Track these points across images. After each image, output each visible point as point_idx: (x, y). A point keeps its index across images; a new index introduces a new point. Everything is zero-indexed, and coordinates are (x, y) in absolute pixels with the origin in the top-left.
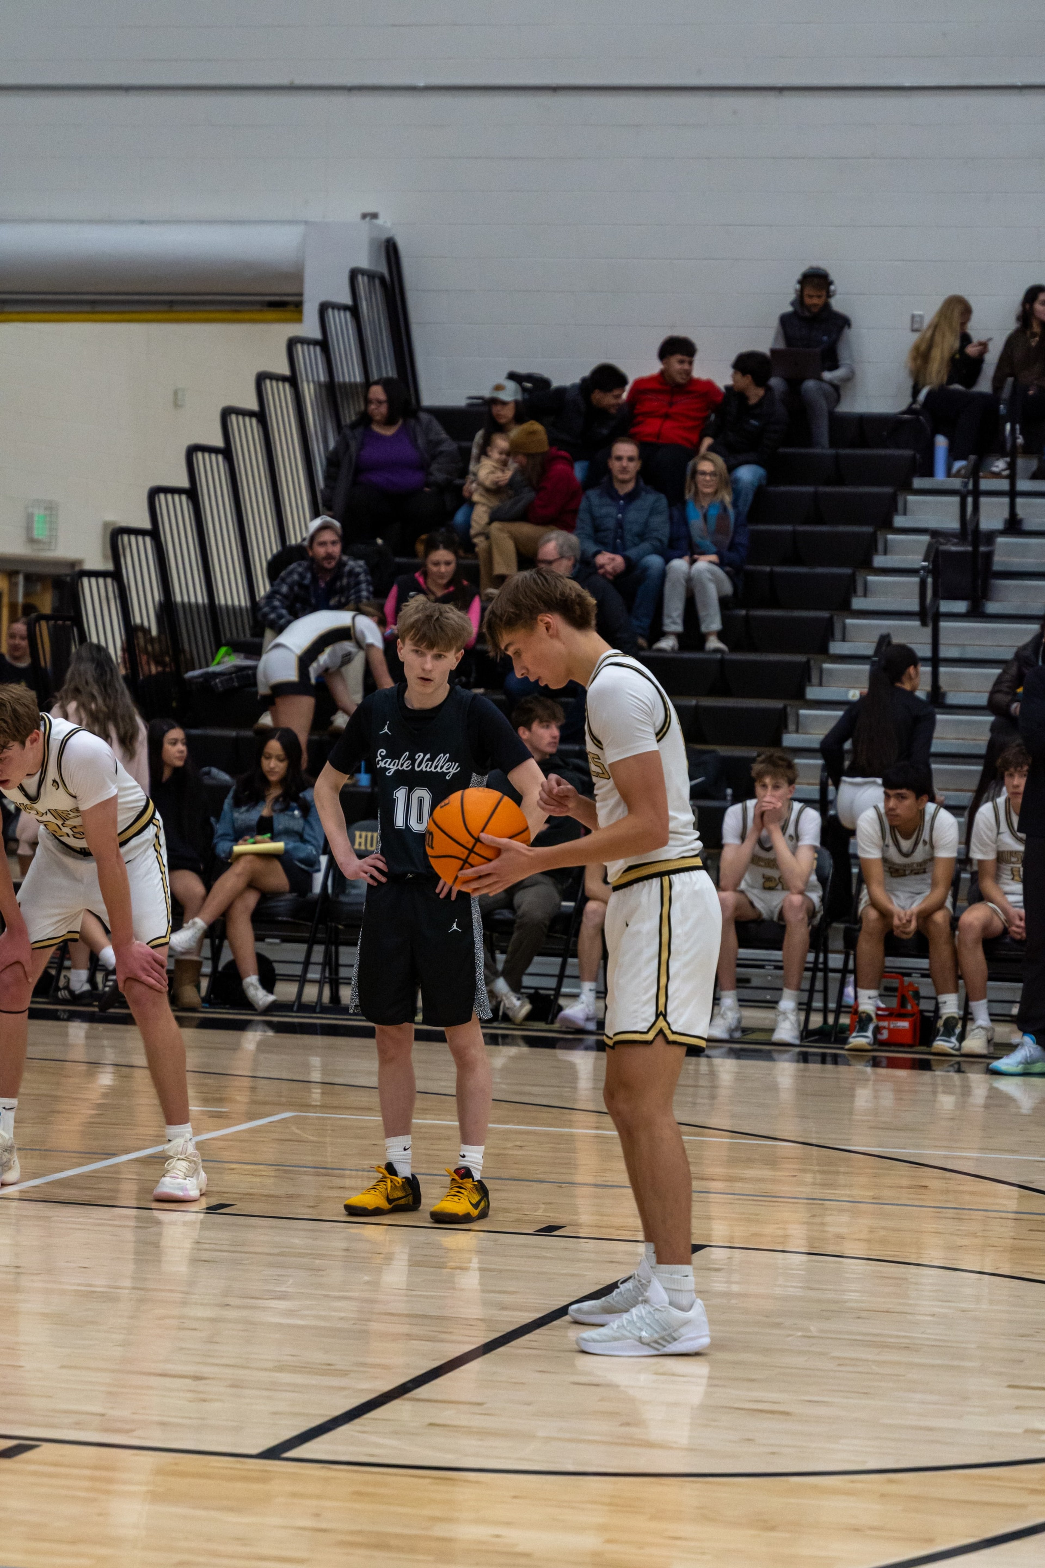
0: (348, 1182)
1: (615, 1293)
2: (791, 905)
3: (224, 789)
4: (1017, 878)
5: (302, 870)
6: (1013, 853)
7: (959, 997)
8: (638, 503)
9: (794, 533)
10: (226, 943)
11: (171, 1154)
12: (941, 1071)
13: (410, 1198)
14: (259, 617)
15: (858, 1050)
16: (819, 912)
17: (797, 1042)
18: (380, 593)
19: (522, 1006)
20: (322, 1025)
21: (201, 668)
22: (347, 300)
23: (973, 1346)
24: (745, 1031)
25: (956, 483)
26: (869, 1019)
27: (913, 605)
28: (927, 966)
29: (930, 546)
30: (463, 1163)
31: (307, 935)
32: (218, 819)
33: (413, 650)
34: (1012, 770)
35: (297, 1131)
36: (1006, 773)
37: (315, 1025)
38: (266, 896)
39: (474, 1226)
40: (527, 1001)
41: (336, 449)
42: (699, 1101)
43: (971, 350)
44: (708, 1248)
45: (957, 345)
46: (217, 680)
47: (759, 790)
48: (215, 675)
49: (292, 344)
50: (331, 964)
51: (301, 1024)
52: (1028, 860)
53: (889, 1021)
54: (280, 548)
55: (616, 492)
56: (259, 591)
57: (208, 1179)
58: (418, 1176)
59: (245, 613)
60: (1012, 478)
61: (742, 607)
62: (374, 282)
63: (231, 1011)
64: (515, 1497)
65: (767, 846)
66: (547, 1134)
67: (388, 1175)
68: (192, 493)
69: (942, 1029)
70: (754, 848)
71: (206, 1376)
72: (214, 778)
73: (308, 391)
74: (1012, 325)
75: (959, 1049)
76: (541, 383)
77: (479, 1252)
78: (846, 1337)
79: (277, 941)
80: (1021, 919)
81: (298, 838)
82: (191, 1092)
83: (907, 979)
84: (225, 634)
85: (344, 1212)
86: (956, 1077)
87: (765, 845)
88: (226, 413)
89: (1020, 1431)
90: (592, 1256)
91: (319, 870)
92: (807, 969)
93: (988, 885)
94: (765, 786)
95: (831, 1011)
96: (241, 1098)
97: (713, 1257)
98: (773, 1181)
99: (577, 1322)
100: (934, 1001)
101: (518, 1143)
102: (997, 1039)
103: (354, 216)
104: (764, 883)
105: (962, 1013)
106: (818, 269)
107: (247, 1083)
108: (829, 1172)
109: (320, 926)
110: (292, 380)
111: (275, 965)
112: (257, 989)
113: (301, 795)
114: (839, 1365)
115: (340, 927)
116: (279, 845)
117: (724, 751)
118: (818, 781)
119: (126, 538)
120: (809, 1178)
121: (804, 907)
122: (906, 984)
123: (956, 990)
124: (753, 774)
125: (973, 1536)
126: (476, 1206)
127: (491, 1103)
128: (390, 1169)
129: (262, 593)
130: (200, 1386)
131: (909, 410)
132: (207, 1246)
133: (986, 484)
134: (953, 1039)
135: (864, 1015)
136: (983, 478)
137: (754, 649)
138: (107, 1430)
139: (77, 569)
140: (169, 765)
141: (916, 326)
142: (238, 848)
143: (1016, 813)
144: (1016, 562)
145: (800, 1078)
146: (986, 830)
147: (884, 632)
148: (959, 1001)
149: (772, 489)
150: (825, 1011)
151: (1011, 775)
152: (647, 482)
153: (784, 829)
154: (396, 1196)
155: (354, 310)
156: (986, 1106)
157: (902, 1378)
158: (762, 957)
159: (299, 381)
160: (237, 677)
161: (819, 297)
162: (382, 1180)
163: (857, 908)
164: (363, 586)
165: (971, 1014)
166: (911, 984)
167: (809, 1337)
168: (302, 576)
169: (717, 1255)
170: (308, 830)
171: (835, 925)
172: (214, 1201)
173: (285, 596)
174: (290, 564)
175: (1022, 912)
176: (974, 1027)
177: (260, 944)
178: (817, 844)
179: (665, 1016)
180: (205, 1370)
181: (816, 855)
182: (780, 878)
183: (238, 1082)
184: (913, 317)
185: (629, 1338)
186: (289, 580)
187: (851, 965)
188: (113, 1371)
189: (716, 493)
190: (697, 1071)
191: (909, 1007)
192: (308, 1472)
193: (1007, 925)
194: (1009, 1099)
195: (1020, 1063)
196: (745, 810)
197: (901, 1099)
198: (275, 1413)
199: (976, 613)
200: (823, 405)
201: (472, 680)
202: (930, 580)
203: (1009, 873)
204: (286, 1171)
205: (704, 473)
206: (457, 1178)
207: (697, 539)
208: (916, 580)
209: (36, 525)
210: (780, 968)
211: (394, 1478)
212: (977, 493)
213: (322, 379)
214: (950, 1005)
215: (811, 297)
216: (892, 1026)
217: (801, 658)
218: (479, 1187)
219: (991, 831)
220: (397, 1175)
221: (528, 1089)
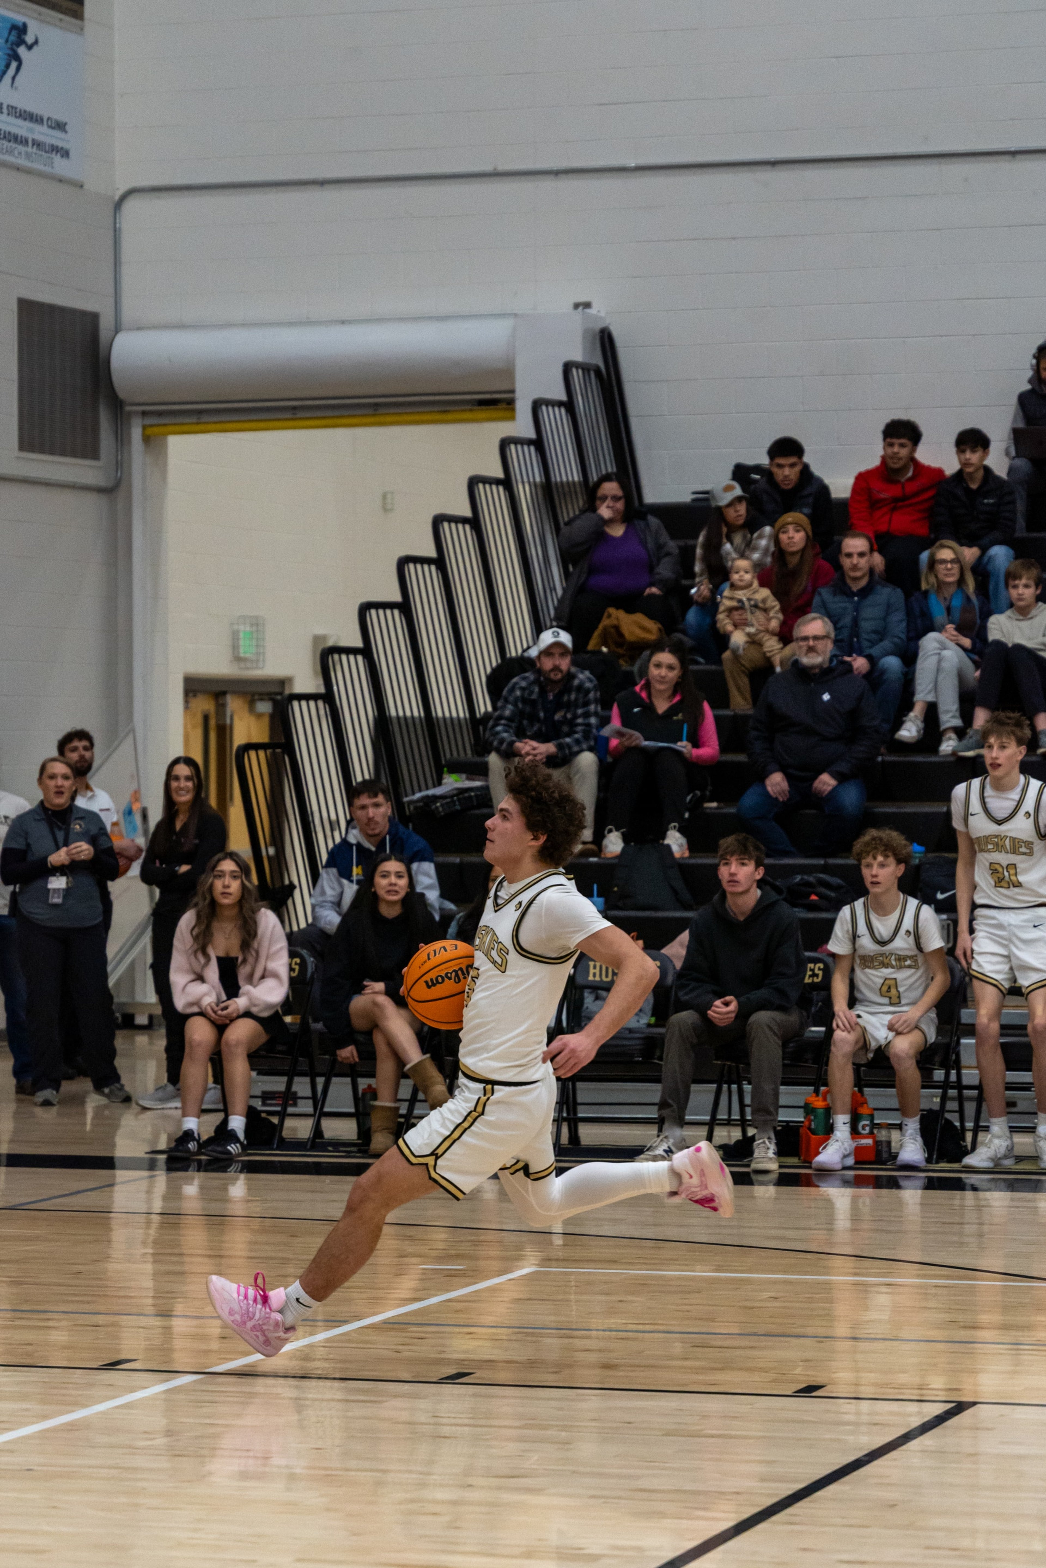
0: (594, 1344)
8: (872, 599)
21: (420, 790)
22: (561, 396)
42: (967, 1240)
44: (979, 1405)
46: (438, 804)
48: (436, 798)
49: (504, 444)
50: (569, 1103)
54: (499, 660)
55: (850, 588)
56: (478, 706)
59: (464, 727)
62: (589, 376)
68: (405, 607)
73: (524, 493)
84: (445, 756)
88: (438, 521)
90: (853, 1418)
97: (984, 1415)
101: (773, 1294)
103: (566, 306)
110: (506, 483)
119: (336, 656)
129: (483, 709)
139: (287, 691)
155: (569, 406)
159: (514, 484)
160: (459, 800)
164: (592, 699)
172: (452, 1370)
174: (512, 677)
189: (958, 582)
190: (962, 1207)
201: (708, 792)
204: (527, 1334)
205: (944, 561)
209: (242, 643)
213: (538, 479)
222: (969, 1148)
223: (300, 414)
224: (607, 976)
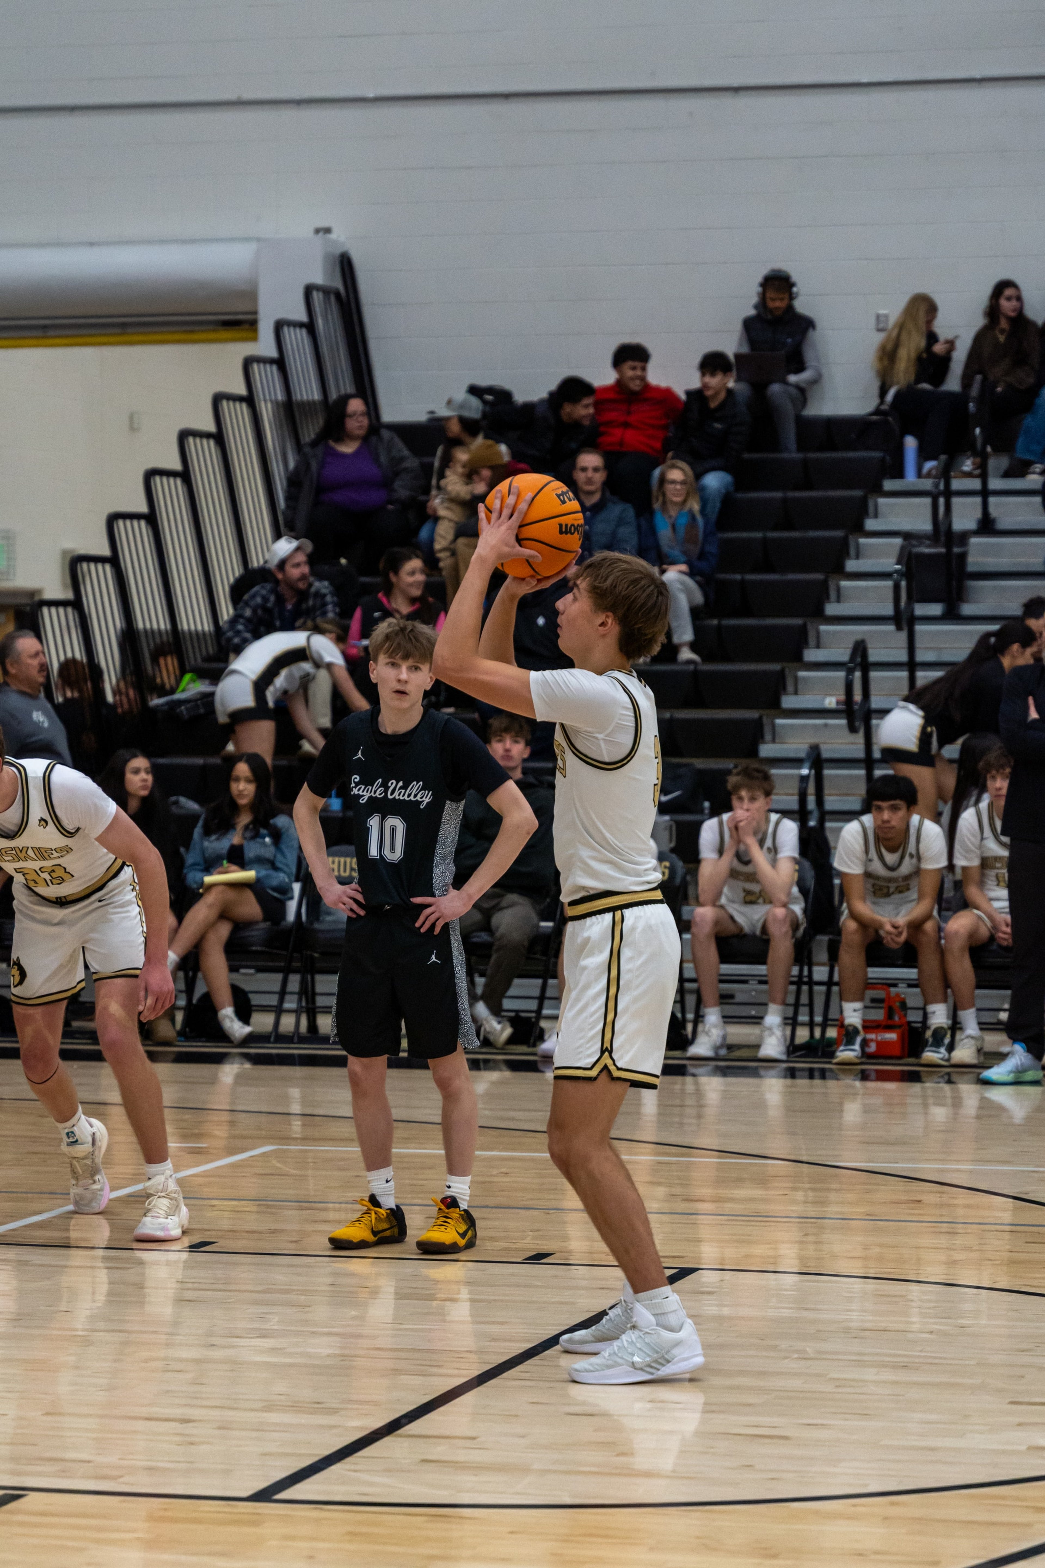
0: (331, 1215)
1: (604, 1320)
2: (775, 918)
3: (194, 818)
4: (1002, 884)
5: (275, 898)
6: (997, 859)
7: (948, 1007)
8: (603, 515)
9: (765, 540)
10: (200, 975)
11: (151, 1192)
12: (932, 1082)
13: (396, 1230)
14: (223, 642)
15: (846, 1063)
16: (802, 924)
17: (784, 1057)
18: (345, 613)
19: (503, 1030)
20: (300, 1056)
22: (303, 317)
23: (972, 1362)
24: (730, 1047)
25: (927, 484)
26: (856, 1031)
27: (888, 609)
28: (915, 976)
29: (903, 548)
30: (449, 1193)
31: (282, 964)
32: (187, 848)
33: (387, 664)
34: (994, 772)
35: (278, 1165)
36: (988, 776)
37: (293, 1055)
38: (239, 926)
39: (462, 1256)
40: (508, 1024)
41: (297, 468)
42: (686, 1121)
43: (938, 348)
44: (700, 1271)
45: (923, 343)
46: (183, 708)
47: (735, 802)
48: (181, 702)
49: (248, 363)
50: (308, 993)
51: (278, 1055)
52: (1013, 864)
53: (876, 1033)
54: (242, 571)
56: (222, 615)
57: (190, 1217)
58: (402, 1207)
59: (208, 638)
60: (984, 477)
61: (712, 616)
62: (329, 299)
63: (208, 1044)
64: (512, 1533)
65: (746, 859)
66: (532, 1160)
67: (372, 1208)
68: (151, 518)
69: (931, 1040)
70: (731, 862)
71: (195, 1418)
72: (182, 808)
73: (266, 411)
74: (980, 322)
75: (948, 1060)
76: (503, 396)
77: (468, 1283)
78: (846, 1357)
79: (252, 971)
80: (1007, 925)
81: (269, 866)
82: (169, 1129)
83: (893, 990)
84: (189, 660)
85: (330, 1246)
86: (947, 1088)
87: (743, 858)
88: (184, 436)
89: (1024, 1448)
90: (584, 1283)
91: (292, 898)
92: (792, 983)
93: (973, 892)
94: (741, 799)
95: (818, 1025)
96: (220, 1132)
97: (704, 1280)
98: (765, 1200)
99: (567, 1352)
100: (921, 1012)
101: (503, 1170)
102: (988, 1048)
103: (307, 232)
104: (745, 897)
105: (950, 1022)
106: (779, 271)
107: (225, 1117)
108: (819, 1190)
109: (295, 955)
110: (250, 400)
111: (251, 996)
112: (232, 1021)
113: (272, 821)
114: (837, 1386)
115: (316, 955)
116: (250, 874)
117: (700, 763)
118: (796, 791)
119: (85, 565)
120: (800, 1196)
121: (788, 920)
122: (892, 995)
123: (945, 1000)
124: (729, 786)
125: (978, 1558)
126: (463, 1235)
127: (478, 1129)
128: (374, 1201)
129: (226, 617)
130: (188, 1429)
131: (877, 412)
132: (190, 1286)
133: (957, 484)
134: (943, 1050)
135: (851, 1028)
136: (955, 477)
137: (728, 659)
138: (97, 1478)
139: (37, 598)
140: (135, 796)
141: (881, 326)
142: (208, 879)
143: (999, 817)
144: (991, 563)
145: (789, 1094)
146: (969, 835)
147: (859, 637)
148: (948, 1011)
149: (739, 495)
150: (811, 1025)
151: (994, 778)
152: (613, 493)
153: (761, 843)
154: (380, 1228)
155: (310, 327)
156: (978, 1117)
157: (901, 1398)
158: (745, 972)
159: (256, 401)
160: (203, 704)
161: (782, 299)
162: (367, 1212)
163: (839, 920)
164: (330, 607)
165: (960, 1023)
166: (898, 995)
167: (806, 1359)
168: (265, 599)
169: (707, 1278)
170: (279, 857)
171: (819, 937)
172: (197, 1239)
173: (249, 620)
174: (253, 586)
175: (1008, 918)
176: (963, 1037)
177: (235, 976)
178: (796, 855)
179: (610, 1052)
180: (195, 1413)
181: (797, 867)
182: (760, 892)
183: (215, 1117)
184: (878, 317)
185: (621, 1365)
186: (252, 603)
187: (836, 978)
188: (102, 1417)
189: (685, 502)
190: (683, 1091)
191: (896, 1018)
192: (303, 1513)
193: (993, 932)
194: (1001, 1109)
195: (1011, 1072)
196: (721, 824)
197: (891, 1112)
198: (265, 1454)
199: (952, 615)
200: (789, 409)
201: (442, 698)
202: (903, 583)
203: (994, 879)
204: (268, 1206)
205: (673, 481)
206: (443, 1207)
207: (665, 549)
208: (889, 583)
210: (765, 982)
211: (390, 1517)
212: (949, 494)
213: (280, 397)
214: (939, 1015)
215: (773, 300)
216: (879, 1038)
217: (776, 667)
218: (465, 1216)
219: (974, 836)
220: (380, 1207)
221: (512, 1114)
222: (690, 1036)
223: (51, 333)
224: (345, 871)
